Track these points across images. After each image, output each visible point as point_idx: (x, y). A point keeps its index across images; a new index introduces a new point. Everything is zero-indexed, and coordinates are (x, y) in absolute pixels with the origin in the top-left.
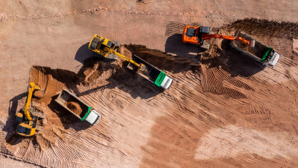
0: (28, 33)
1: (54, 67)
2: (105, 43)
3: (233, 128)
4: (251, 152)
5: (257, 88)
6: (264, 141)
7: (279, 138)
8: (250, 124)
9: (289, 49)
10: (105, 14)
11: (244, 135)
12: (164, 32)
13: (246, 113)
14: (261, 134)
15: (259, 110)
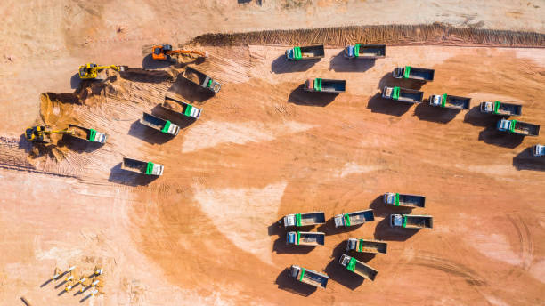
0: (34, 68)
1: (58, 92)
2: (89, 67)
3: (210, 123)
4: (227, 141)
6: (237, 131)
7: (248, 126)
8: (223, 118)
9: (247, 54)
10: (93, 45)
11: (219, 128)
12: (140, 54)
13: (219, 110)
14: (232, 125)
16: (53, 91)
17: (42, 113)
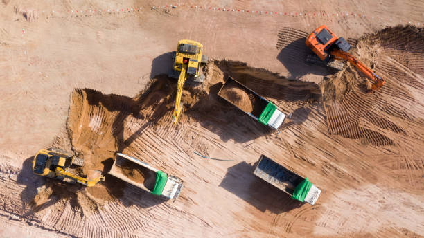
0: (69, 40)
1: (106, 91)
3: (373, 188)
4: (399, 226)
5: (410, 131)
8: (399, 184)
10: (185, 14)
11: (389, 201)
12: (274, 43)
13: (393, 168)
15: (412, 163)
16: (97, 88)
17: (70, 125)
